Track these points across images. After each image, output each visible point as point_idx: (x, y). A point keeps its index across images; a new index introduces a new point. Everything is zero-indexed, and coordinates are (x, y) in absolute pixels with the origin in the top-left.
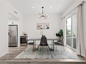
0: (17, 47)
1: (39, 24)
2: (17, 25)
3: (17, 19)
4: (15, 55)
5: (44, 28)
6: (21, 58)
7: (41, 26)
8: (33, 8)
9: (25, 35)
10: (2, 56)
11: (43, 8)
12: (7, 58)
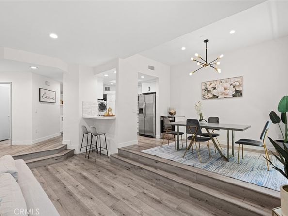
0: (153, 139)
1: (208, 84)
2: (155, 93)
3: (155, 80)
4: (143, 148)
5: (223, 96)
6: (149, 153)
7: (215, 88)
8: (183, 48)
9: (171, 114)
10: (128, 145)
11: (206, 41)
12: (133, 149)
